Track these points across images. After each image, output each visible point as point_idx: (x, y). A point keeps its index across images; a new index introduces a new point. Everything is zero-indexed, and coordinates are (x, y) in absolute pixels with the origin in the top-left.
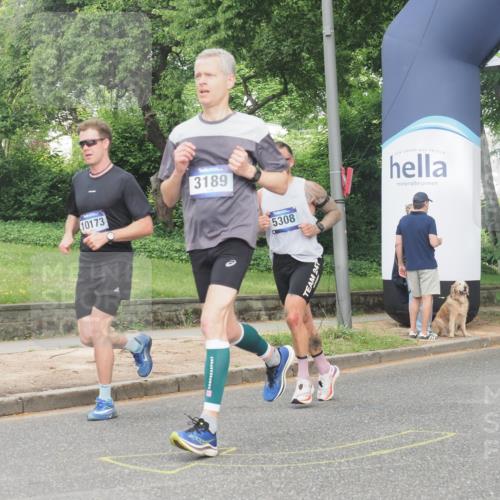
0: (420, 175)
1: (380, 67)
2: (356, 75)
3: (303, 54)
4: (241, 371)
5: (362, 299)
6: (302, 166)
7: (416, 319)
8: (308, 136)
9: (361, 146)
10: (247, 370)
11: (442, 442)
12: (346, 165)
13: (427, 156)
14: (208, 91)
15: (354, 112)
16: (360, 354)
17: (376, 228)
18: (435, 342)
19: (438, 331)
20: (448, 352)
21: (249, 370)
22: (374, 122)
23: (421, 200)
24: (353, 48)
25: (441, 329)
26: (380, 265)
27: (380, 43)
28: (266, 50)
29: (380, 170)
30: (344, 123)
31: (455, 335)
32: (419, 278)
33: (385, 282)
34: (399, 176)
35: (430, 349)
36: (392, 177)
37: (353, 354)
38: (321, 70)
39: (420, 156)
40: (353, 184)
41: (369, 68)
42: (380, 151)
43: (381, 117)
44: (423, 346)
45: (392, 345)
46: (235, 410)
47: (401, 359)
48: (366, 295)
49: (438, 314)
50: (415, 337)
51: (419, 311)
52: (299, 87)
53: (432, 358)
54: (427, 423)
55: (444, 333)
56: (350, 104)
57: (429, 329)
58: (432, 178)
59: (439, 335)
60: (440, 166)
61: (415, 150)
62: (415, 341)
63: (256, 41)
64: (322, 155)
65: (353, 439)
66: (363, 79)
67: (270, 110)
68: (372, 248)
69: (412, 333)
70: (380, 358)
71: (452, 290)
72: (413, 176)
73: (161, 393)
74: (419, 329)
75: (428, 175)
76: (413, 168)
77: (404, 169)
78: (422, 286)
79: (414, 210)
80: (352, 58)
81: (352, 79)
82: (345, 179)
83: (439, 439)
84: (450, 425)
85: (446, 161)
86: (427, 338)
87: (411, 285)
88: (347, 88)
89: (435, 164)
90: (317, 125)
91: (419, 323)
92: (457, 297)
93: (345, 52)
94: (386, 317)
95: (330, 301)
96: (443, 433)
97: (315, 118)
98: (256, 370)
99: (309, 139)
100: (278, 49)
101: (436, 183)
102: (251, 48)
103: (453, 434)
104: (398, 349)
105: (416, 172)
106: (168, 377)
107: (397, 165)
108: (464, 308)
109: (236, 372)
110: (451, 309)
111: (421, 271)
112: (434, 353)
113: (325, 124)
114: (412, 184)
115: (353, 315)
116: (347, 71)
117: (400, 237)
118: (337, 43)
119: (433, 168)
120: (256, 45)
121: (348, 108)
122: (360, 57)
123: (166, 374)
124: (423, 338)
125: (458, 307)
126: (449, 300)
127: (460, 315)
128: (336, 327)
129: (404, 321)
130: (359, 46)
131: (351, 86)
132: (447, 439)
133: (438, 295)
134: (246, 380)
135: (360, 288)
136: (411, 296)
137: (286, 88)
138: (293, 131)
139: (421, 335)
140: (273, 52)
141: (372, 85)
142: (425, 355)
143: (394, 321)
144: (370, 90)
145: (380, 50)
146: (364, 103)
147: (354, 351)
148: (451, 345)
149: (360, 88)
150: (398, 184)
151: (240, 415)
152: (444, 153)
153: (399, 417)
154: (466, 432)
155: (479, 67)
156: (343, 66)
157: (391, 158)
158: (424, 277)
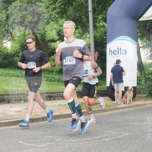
0: (118, 54)
1: (106, 21)
2: (99, 23)
3: (83, 17)
4: (63, 115)
5: (100, 92)
7: (117, 98)
9: (100, 45)
10: (64, 114)
11: (124, 136)
12: (96, 51)
13: (121, 48)
14: (67, 33)
15: (98, 35)
16: (100, 109)
17: (104, 70)
18: (123, 105)
20: (127, 108)
21: (65, 114)
22: (104, 38)
23: (118, 62)
24: (98, 15)
25: (124, 102)
26: (106, 82)
27: (106, 13)
28: (71, 15)
29: (106, 52)
30: (95, 38)
31: (129, 103)
32: (118, 86)
33: (107, 87)
34: (112, 54)
35: (121, 107)
36: (110, 54)
37: (97, 109)
38: (88, 21)
39: (118, 48)
40: (98, 57)
41: (103, 21)
42: (106, 47)
43: (106, 36)
44: (119, 107)
45: (109, 106)
47: (112, 111)
48: (101, 91)
49: (124, 97)
50: (116, 104)
51: (118, 96)
52: (81, 27)
54: (120, 130)
55: (126, 103)
56: (97, 32)
57: (121, 101)
58: (122, 55)
59: (124, 103)
60: (125, 51)
61: (117, 46)
62: (116, 105)
63: (68, 13)
65: (97, 136)
66: (101, 24)
68: (104, 77)
69: (116, 103)
70: (106, 110)
71: (128, 89)
72: (116, 54)
73: (38, 122)
74: (118, 101)
75: (121, 54)
76: (116, 52)
77: (114, 52)
78: (119, 88)
79: (116, 65)
80: (98, 18)
81: (98, 24)
82: (95, 55)
83: (124, 135)
84: (127, 131)
85: (126, 50)
86: (120, 104)
87: (115, 88)
89: (123, 50)
90: (87, 39)
92: (129, 91)
93: (96, 16)
94: (108, 98)
96: (125, 133)
97: (86, 36)
98: (67, 114)
100: (75, 15)
101: (123, 56)
102: (66, 15)
103: (128, 134)
104: (111, 108)
105: (117, 53)
106: (40, 117)
107: (111, 51)
108: (132, 95)
109: (61, 115)
110: (128, 95)
111: (118, 84)
112: (122, 109)
113: (89, 38)
114: (116, 57)
116: (96, 22)
117: (112, 73)
118: (93, 13)
119: (122, 52)
120: (68, 14)
121: (96, 33)
122: (100, 18)
123: (40, 115)
124: (119, 104)
125: (130, 95)
126: (127, 92)
127: (130, 97)
129: (113, 99)
130: (100, 14)
131: (97, 27)
132: (126, 135)
134: (64, 117)
135: (100, 89)
136: (115, 91)
137: (77, 27)
139: (118, 103)
140: (73, 16)
141: (104, 26)
142: (120, 109)
143: (110, 99)
144: (103, 28)
145: (106, 16)
146: (101, 32)
147: (98, 108)
148: (127, 106)
149: (100, 27)
150: (112, 57)
151: (63, 128)
152: (126, 47)
153: (111, 129)
154: (132, 133)
155: (137, 21)
156: (95, 20)
157: (110, 49)
158: (119, 85)
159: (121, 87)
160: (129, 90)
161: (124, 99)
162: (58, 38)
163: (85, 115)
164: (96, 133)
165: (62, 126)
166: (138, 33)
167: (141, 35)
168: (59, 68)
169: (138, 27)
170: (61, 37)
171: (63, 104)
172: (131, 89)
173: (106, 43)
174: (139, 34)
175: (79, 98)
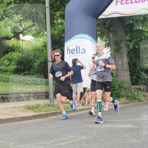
0: (77, 53)
1: (64, 18)
2: (57, 20)
4: (17, 118)
6: (39, 49)
8: (41, 40)
9: (58, 43)
11: (82, 140)
12: (53, 50)
13: (79, 47)
15: (56, 32)
18: (81, 107)
19: (82, 104)
20: (85, 110)
21: (20, 117)
22: (63, 35)
24: (56, 11)
25: (83, 103)
27: (65, 10)
29: (64, 51)
30: (52, 36)
31: (87, 105)
32: (76, 87)
34: (70, 53)
35: (79, 109)
36: (68, 54)
37: (54, 112)
39: (77, 47)
41: (61, 18)
42: (64, 45)
44: (77, 109)
46: (14, 130)
47: (70, 113)
49: (82, 98)
51: (76, 98)
53: (80, 112)
54: (77, 134)
55: (84, 104)
56: (55, 30)
57: (79, 103)
58: (81, 54)
59: (82, 105)
60: (83, 50)
61: (75, 45)
64: (45, 46)
65: (53, 140)
66: (59, 21)
67: (29, 31)
72: (75, 53)
74: (76, 103)
75: (79, 53)
76: (75, 51)
77: (72, 51)
78: (77, 89)
80: (55, 15)
81: (55, 21)
82: (52, 54)
86: (78, 106)
88: (54, 24)
89: (82, 49)
90: (44, 36)
91: (76, 101)
93: (53, 13)
95: (47, 94)
96: (82, 137)
97: (43, 34)
98: (22, 117)
99: (41, 41)
101: (82, 56)
103: (85, 137)
104: (69, 110)
105: (75, 52)
107: (69, 49)
108: (90, 96)
109: (15, 118)
110: (86, 96)
111: (77, 84)
112: (81, 111)
113: (46, 36)
114: (74, 56)
115: (54, 98)
116: (54, 19)
118: (50, 10)
119: (81, 51)
121: (54, 31)
124: (77, 106)
126: (86, 94)
127: (89, 98)
128: (49, 103)
130: (58, 11)
131: (55, 24)
133: (82, 92)
134: (18, 121)
138: (36, 38)
142: (78, 112)
144: (61, 25)
145: (65, 12)
146: (59, 29)
147: (55, 110)
148: (86, 108)
149: (58, 25)
150: (70, 56)
151: (16, 132)
152: (84, 46)
153: (68, 132)
154: (89, 137)
155: (96, 18)
156: (52, 17)
157: (68, 47)
158: (78, 86)
159: (80, 88)
160: (87, 91)
161: (82, 100)
162: (13, 35)
163: (41, 118)
164: (52, 136)
165: (16, 130)
166: (97, 31)
167: (101, 34)
168: (14, 68)
169: (97, 25)
170: (16, 34)
171: (17, 106)
172: (89, 89)
173: (64, 41)
174: (99, 33)
175: (35, 100)
